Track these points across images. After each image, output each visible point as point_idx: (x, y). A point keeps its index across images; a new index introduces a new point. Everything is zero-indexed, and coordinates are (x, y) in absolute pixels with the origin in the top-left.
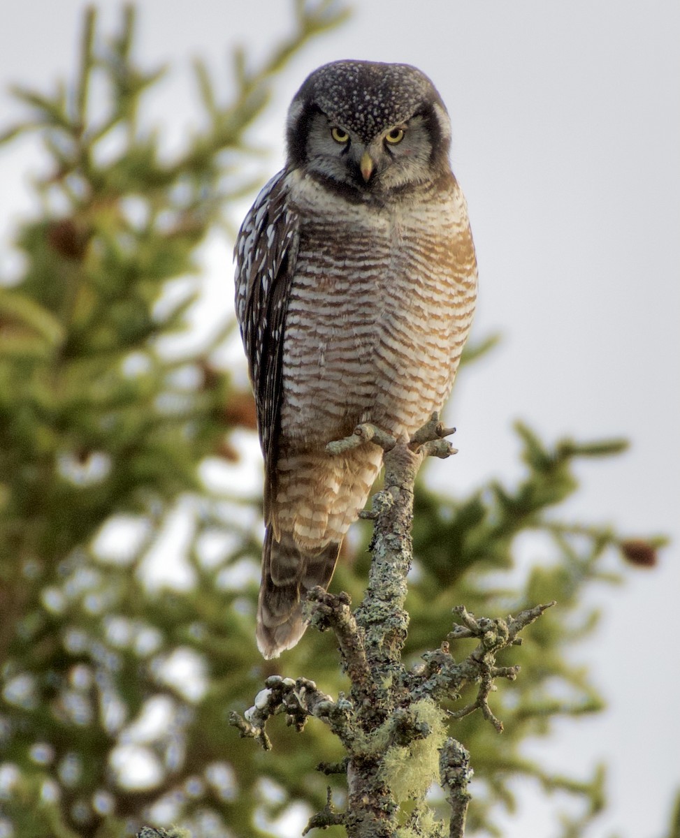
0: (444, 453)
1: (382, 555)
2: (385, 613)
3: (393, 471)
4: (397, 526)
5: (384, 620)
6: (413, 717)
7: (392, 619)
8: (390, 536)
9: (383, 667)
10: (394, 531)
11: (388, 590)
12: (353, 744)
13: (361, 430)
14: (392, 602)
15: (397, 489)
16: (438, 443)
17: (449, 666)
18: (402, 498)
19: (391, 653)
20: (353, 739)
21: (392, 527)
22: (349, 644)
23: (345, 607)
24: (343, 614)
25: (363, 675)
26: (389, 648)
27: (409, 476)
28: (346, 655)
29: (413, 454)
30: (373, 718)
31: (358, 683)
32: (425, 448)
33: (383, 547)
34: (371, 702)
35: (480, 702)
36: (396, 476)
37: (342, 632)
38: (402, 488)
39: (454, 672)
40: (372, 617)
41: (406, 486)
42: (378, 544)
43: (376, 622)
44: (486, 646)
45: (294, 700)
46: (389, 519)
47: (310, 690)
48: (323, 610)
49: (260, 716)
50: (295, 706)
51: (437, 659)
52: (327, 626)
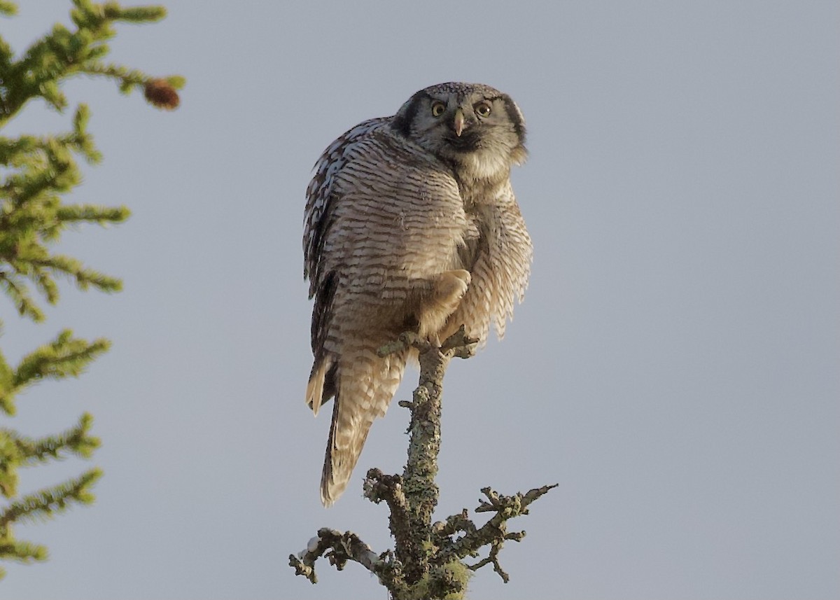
0: (465, 355)
1: (419, 438)
2: (422, 486)
3: (427, 370)
4: (430, 415)
5: (421, 492)
6: (451, 576)
7: (428, 492)
8: (426, 423)
9: (419, 529)
10: (429, 419)
11: (425, 467)
12: (399, 594)
13: (405, 337)
14: (428, 477)
15: (431, 385)
16: (461, 348)
17: (472, 530)
18: (435, 392)
19: (425, 517)
20: (399, 590)
21: (427, 415)
22: (399, 514)
23: (398, 485)
24: (396, 491)
25: (408, 539)
26: (424, 514)
27: (440, 374)
28: (396, 522)
29: (444, 356)
30: (413, 572)
31: (403, 544)
32: (452, 351)
33: (420, 432)
34: (412, 560)
35: (492, 558)
36: (430, 374)
37: (394, 505)
38: (434, 384)
39: (476, 535)
40: (410, 489)
41: (438, 382)
42: (415, 429)
43: (416, 493)
44: (503, 517)
45: (341, 548)
46: (424, 409)
47: (355, 541)
48: (381, 487)
49: (311, 557)
50: (341, 552)
51: (459, 522)
52: (382, 498)
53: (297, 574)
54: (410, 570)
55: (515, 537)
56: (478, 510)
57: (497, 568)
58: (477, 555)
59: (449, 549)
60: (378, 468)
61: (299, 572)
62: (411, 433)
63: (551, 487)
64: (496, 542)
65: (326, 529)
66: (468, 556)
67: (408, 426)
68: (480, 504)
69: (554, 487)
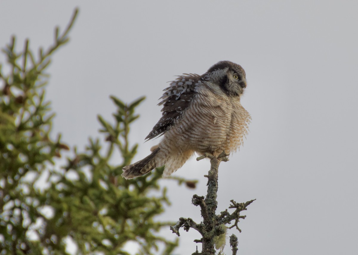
0: (226, 160)
1: (211, 187)
2: (212, 201)
4: (215, 179)
6: (221, 228)
7: (214, 203)
8: (213, 182)
9: (212, 215)
11: (212, 195)
12: (204, 235)
14: (214, 199)
15: (214, 169)
16: (225, 158)
17: (228, 215)
18: (216, 172)
21: (213, 179)
22: (204, 209)
23: (203, 200)
24: (203, 202)
25: (207, 217)
26: (213, 211)
27: (217, 166)
28: (203, 212)
29: (218, 160)
30: (209, 228)
32: (221, 159)
33: (211, 184)
34: (209, 224)
35: (236, 224)
36: (214, 166)
37: (202, 206)
38: (215, 169)
39: (230, 217)
40: (208, 202)
41: (216, 169)
42: (209, 184)
43: (210, 204)
44: (238, 211)
45: (187, 223)
46: (212, 177)
47: (191, 221)
48: (197, 201)
49: (178, 227)
50: (187, 225)
51: (225, 213)
52: (198, 204)
53: (173, 232)
54: (208, 228)
55: (243, 217)
56: (230, 208)
57: (237, 228)
58: (230, 223)
59: (221, 221)
60: (197, 194)
61: (174, 232)
62: (208, 185)
63: (253, 200)
64: (236, 219)
65: (182, 218)
66: (227, 224)
67: (207, 183)
68: (230, 206)
69: (255, 200)
